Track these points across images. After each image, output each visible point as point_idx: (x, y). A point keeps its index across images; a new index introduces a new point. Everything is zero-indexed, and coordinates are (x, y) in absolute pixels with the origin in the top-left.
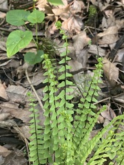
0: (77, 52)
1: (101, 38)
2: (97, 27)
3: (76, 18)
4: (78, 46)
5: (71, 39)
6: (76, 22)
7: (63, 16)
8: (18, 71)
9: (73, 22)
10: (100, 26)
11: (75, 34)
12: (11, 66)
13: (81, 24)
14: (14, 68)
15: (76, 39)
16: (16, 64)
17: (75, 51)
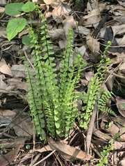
0: (67, 33)
1: (86, 20)
2: (83, 11)
3: (64, 5)
4: (67, 28)
5: (61, 23)
6: (64, 9)
7: (53, 5)
8: (19, 53)
9: (62, 9)
10: (86, 10)
11: (64, 19)
12: (13, 49)
13: (70, 10)
14: (15, 52)
15: (65, 23)
16: (17, 48)
17: (64, 32)
